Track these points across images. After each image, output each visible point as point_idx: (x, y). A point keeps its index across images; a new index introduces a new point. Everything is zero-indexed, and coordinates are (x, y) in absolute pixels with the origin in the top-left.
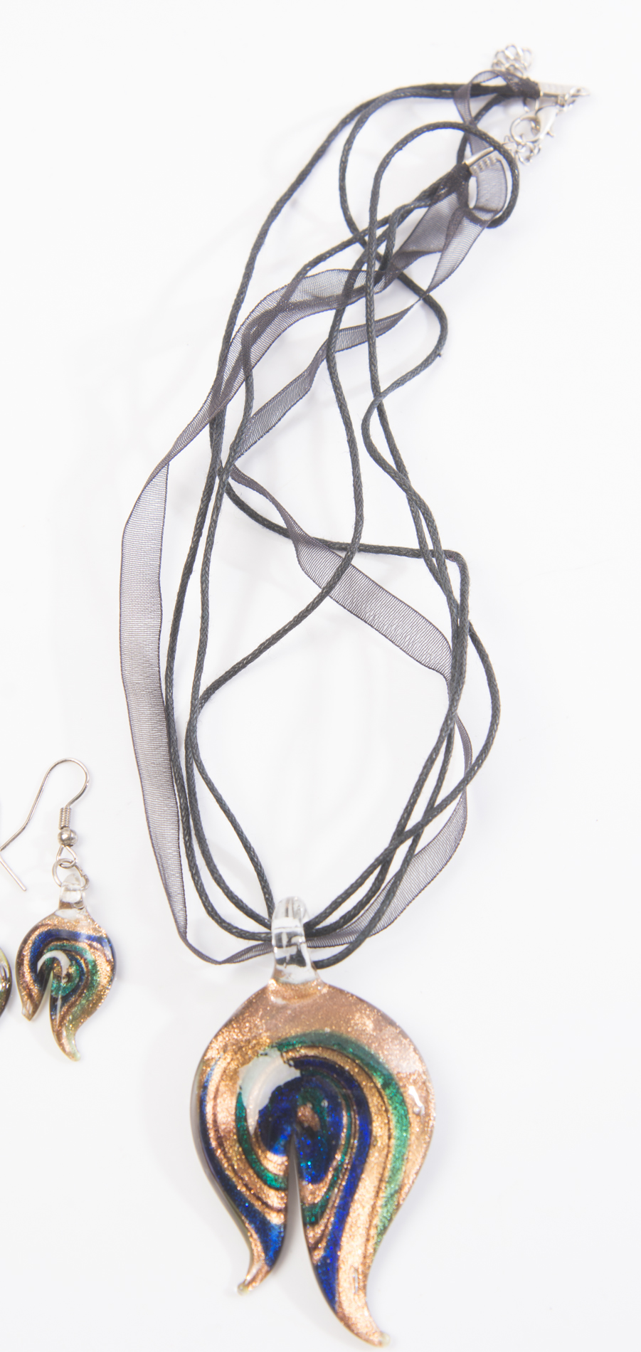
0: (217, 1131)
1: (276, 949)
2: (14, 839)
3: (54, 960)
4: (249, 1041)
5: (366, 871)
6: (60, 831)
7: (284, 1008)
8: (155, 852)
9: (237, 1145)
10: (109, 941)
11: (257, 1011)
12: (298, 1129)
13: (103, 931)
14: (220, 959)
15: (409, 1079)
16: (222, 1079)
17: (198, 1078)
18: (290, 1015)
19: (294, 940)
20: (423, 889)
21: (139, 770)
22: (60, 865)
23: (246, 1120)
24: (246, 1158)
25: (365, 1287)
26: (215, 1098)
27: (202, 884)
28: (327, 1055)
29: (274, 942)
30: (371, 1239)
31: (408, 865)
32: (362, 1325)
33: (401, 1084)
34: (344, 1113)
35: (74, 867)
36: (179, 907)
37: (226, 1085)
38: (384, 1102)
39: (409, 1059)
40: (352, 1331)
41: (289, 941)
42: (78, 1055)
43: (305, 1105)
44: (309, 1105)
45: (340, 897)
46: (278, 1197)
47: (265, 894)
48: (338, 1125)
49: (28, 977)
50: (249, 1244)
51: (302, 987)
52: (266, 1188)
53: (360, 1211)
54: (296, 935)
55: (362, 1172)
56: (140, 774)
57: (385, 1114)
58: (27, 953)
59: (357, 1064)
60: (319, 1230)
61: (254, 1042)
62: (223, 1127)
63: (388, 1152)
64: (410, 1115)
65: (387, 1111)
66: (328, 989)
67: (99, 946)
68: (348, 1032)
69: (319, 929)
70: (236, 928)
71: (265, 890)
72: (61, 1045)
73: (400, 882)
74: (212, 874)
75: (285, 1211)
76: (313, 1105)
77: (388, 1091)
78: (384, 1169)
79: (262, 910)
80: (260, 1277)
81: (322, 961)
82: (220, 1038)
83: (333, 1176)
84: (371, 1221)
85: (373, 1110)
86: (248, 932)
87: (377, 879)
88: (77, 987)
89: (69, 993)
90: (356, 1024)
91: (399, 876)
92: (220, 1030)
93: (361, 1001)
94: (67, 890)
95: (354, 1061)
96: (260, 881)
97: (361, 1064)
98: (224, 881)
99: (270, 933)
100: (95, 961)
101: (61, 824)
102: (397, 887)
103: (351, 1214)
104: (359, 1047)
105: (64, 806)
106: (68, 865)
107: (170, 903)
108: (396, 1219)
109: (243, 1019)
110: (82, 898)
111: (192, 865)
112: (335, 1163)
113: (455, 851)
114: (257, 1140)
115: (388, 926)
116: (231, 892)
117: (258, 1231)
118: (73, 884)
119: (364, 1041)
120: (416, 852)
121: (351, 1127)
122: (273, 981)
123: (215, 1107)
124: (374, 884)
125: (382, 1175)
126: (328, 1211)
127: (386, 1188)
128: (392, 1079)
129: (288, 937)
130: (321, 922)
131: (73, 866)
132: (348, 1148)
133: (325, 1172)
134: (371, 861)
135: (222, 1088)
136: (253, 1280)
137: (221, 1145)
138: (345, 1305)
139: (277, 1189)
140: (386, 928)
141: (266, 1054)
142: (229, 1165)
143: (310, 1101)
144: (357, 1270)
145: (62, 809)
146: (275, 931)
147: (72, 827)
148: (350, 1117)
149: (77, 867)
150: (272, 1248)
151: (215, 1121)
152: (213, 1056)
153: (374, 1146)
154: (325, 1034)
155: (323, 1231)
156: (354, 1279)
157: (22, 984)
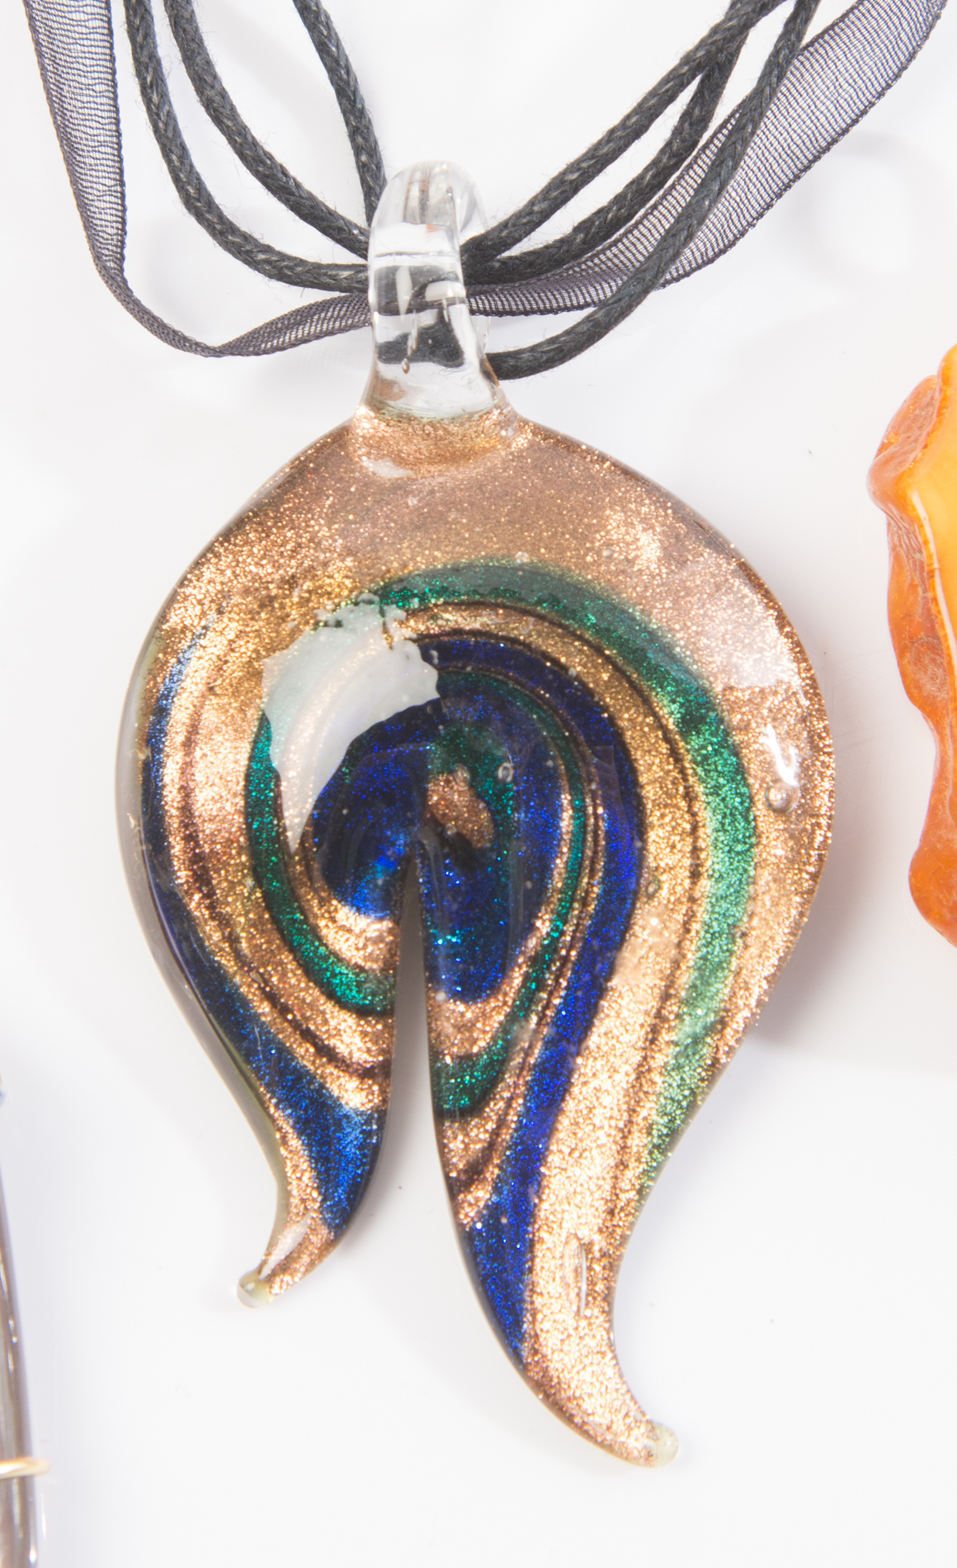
0: (191, 838)
1: (376, 317)
4: (291, 582)
5: (653, 93)
7: (399, 488)
9: (250, 882)
11: (319, 494)
12: (430, 843)
14: (215, 341)
15: (758, 706)
16: (211, 689)
17: (140, 684)
18: (417, 509)
19: (432, 293)
20: (827, 149)
23: (277, 812)
24: (275, 920)
25: (608, 1297)
26: (189, 744)
27: (171, 115)
28: (524, 630)
29: (372, 296)
30: (632, 1164)
31: (780, 78)
32: (596, 1406)
33: (736, 719)
34: (565, 798)
36: (99, 182)
37: (223, 709)
38: (682, 771)
39: (761, 650)
40: (569, 1419)
41: (420, 291)
43: (451, 772)
44: (463, 774)
45: (573, 167)
46: (364, 1034)
47: (358, 151)
48: (544, 834)
50: (278, 1164)
51: (453, 428)
52: (328, 1007)
53: (603, 1081)
54: (438, 277)
55: (610, 971)
57: (683, 804)
59: (608, 660)
60: (479, 1132)
61: (308, 585)
62: (209, 828)
63: (690, 916)
64: (760, 809)
65: (689, 797)
66: (530, 436)
68: (586, 567)
69: (511, 258)
70: (268, 249)
71: (360, 140)
73: (756, 127)
74: (200, 91)
75: (379, 1073)
76: (474, 773)
77: (696, 741)
78: (676, 964)
79: (345, 200)
80: (305, 1259)
81: (515, 355)
82: (208, 572)
83: (527, 978)
84: (632, 1111)
85: (650, 793)
86: (302, 262)
87: (686, 115)
90: (609, 544)
91: (753, 109)
92: (210, 549)
93: (628, 473)
95: (599, 651)
96: (344, 112)
97: (619, 660)
98: (233, 108)
99: (364, 268)
102: (745, 143)
103: (575, 1090)
104: (614, 611)
107: (72, 172)
108: (707, 1107)
109: (277, 520)
111: (144, 59)
112: (532, 943)
113: (926, 37)
114: (308, 869)
115: (717, 256)
116: (255, 144)
117: (304, 1127)
119: (628, 592)
120: (807, 39)
121: (584, 840)
122: (364, 410)
123: (187, 768)
124: (677, 131)
125: (671, 981)
126: (509, 1079)
127: (678, 1016)
128: (710, 705)
129: (414, 282)
130: (519, 240)
132: (573, 900)
133: (503, 969)
134: (669, 60)
135: (210, 717)
136: (285, 1267)
137: (202, 878)
138: (550, 1342)
139: (362, 1012)
140: (711, 261)
141: (339, 624)
142: (224, 939)
143: (464, 762)
144: (587, 1248)
146: (376, 264)
148: (580, 811)
150: (343, 1176)
151: (186, 810)
152: (188, 622)
153: (651, 897)
154: (516, 569)
155: (495, 1133)
156: (577, 1271)
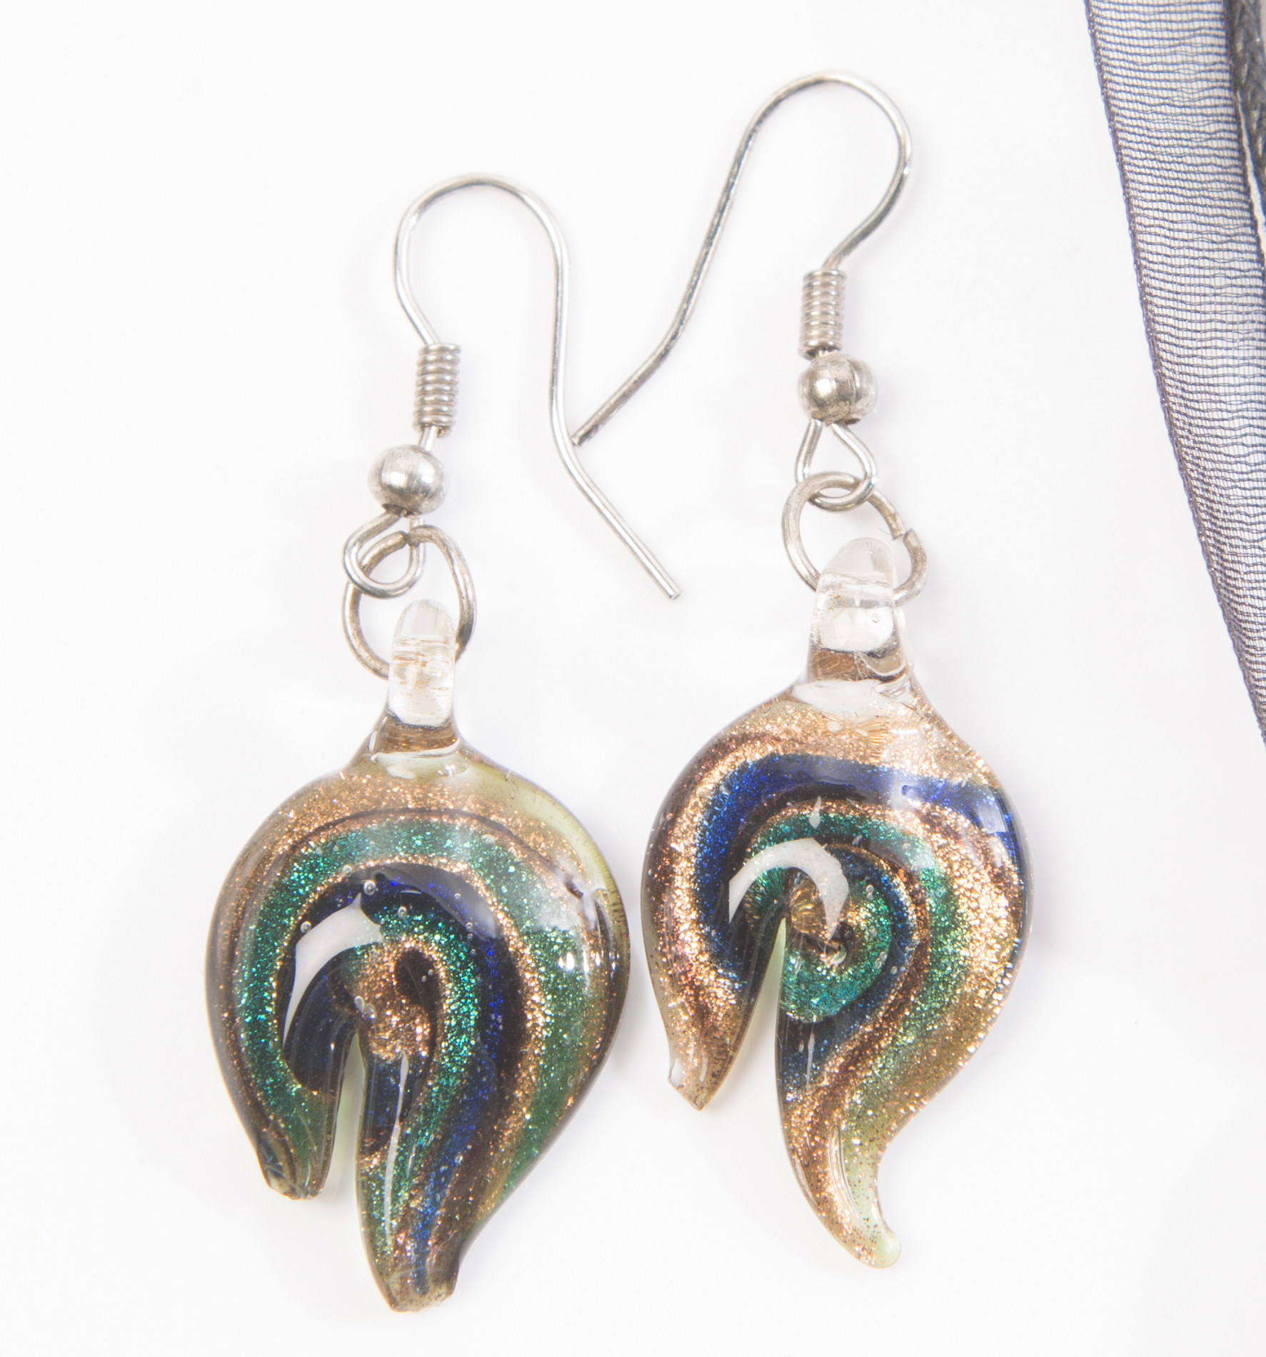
2: (625, 397)
3: (787, 878)
6: (806, 365)
8: (1181, 460)
10: (1003, 804)
13: (979, 763)
21: (1114, 132)
22: (812, 500)
35: (867, 504)
42: (890, 1245)
49: (691, 943)
56: (1118, 149)
58: (686, 844)
67: (964, 822)
72: (822, 1204)
88: (882, 983)
89: (851, 1005)
94: (840, 602)
100: (946, 881)
101: (807, 338)
105: (816, 266)
106: (837, 495)
110: (895, 634)
118: (861, 582)
131: (860, 501)
145: (811, 276)
147: (852, 348)
149: (879, 506)
157: (668, 965)
